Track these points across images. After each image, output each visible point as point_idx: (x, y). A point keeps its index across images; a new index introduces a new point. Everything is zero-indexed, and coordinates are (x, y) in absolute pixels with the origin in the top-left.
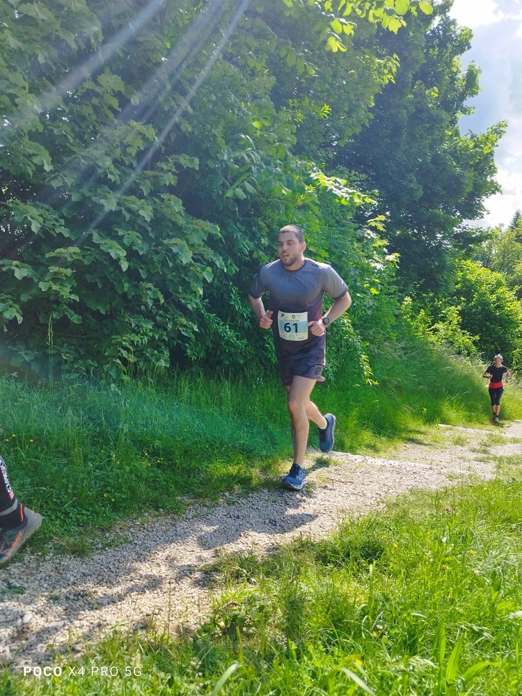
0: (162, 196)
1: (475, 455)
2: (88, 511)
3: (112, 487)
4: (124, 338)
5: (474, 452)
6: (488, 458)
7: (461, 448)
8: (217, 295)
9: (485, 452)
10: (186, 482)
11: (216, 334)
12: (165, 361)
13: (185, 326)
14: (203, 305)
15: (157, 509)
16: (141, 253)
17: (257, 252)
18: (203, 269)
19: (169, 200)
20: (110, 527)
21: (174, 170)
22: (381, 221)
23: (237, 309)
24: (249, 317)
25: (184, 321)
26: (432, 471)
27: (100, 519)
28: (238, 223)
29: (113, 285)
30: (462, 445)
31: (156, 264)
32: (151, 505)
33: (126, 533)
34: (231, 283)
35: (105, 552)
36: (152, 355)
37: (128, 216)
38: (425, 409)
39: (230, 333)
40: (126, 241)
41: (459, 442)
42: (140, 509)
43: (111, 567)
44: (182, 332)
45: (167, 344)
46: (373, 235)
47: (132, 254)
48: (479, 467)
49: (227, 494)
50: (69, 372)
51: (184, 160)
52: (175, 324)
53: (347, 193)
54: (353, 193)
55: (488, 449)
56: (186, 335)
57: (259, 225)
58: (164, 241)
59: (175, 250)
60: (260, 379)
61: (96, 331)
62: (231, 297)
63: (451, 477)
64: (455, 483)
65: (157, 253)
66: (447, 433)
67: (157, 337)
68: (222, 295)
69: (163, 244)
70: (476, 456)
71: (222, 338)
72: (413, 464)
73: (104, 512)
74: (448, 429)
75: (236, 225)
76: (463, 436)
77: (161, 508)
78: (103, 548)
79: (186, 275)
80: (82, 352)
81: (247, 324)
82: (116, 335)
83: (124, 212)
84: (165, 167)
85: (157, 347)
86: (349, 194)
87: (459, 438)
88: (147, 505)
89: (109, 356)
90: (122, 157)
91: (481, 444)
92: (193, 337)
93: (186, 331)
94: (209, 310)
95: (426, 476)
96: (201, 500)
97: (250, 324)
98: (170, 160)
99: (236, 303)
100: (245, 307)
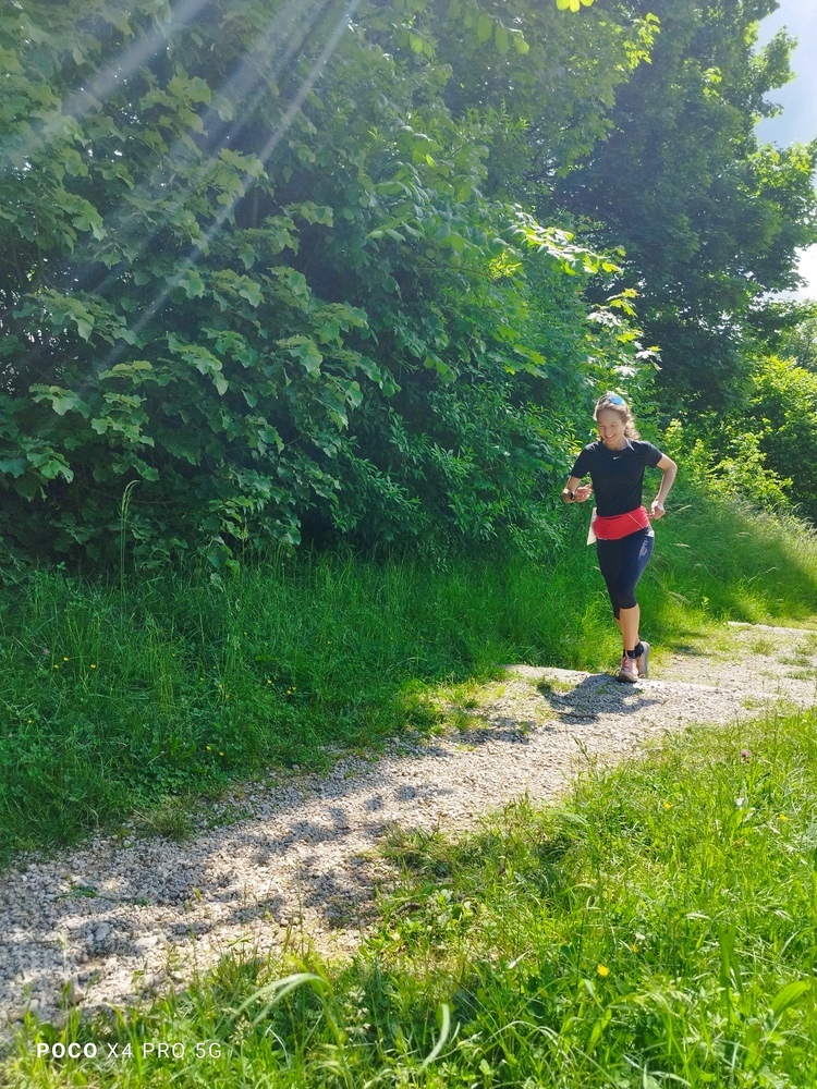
0: (273, 272)
1: (787, 669)
2: (185, 771)
3: (220, 735)
4: (227, 503)
5: (785, 663)
6: (808, 673)
7: (765, 658)
8: (370, 428)
9: (803, 663)
10: (333, 724)
11: (372, 491)
12: (294, 536)
13: (320, 482)
14: (349, 446)
15: (289, 765)
16: (245, 365)
17: (432, 358)
18: (347, 386)
19: (285, 276)
20: (220, 795)
21: (292, 227)
22: (629, 298)
23: (401, 450)
24: (421, 463)
25: (319, 474)
26: (718, 696)
27: (204, 783)
28: (399, 312)
29: (205, 420)
30: (766, 654)
31: (270, 382)
32: (280, 759)
33: (244, 803)
34: (391, 409)
35: (213, 833)
36: (273, 527)
37: (223, 304)
38: (706, 599)
39: (393, 489)
40: (219, 347)
41: (762, 649)
42: (263, 766)
43: (224, 854)
44: (317, 492)
45: (294, 510)
46: (617, 321)
47: (232, 369)
48: (794, 687)
49: (397, 739)
50: (144, 558)
51: (309, 212)
52: (305, 478)
53: (573, 253)
54: (583, 253)
55: (808, 658)
56: (323, 495)
57: (433, 313)
59: (295, 354)
60: (442, 560)
61: (184, 493)
62: (391, 432)
63: (749, 705)
64: (755, 714)
65: (270, 362)
66: (742, 636)
67: (278, 500)
68: (377, 428)
69: (278, 348)
70: (789, 670)
71: (380, 497)
72: (687, 686)
73: (209, 772)
74: (743, 629)
75: (397, 314)
76: (767, 639)
77: (295, 763)
78: (211, 827)
79: (320, 396)
80: (163, 527)
81: (419, 473)
82: (216, 499)
83: (217, 297)
84: (278, 224)
85: (280, 515)
86: (576, 255)
87: (762, 644)
88: (274, 759)
89: (206, 532)
90: (211, 211)
91: (797, 652)
92: (335, 497)
93: (322, 490)
94: (357, 454)
95: (710, 704)
96: (356, 750)
97: (422, 473)
98: (286, 212)
99: (400, 441)
100: (416, 445)
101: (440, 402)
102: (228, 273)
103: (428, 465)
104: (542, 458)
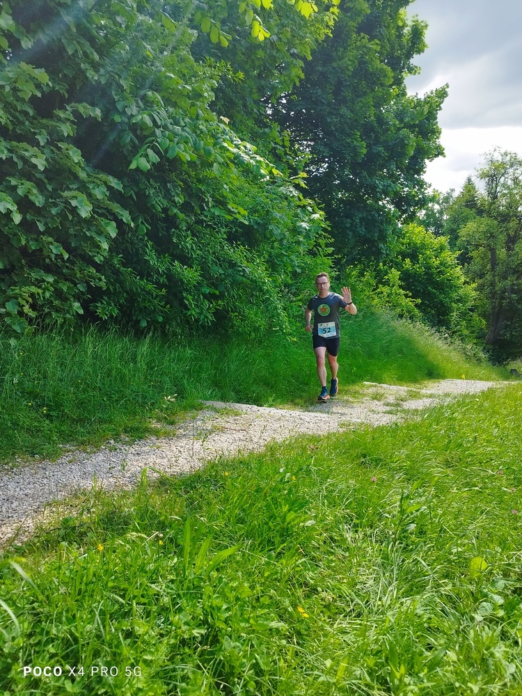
0: (59, 145)
5: (387, 405)
6: (397, 411)
7: (377, 403)
8: (132, 250)
9: (397, 405)
16: (38, 205)
17: (172, 210)
18: (107, 224)
19: (67, 149)
21: (72, 118)
22: (303, 178)
23: (152, 264)
24: (165, 273)
29: (8, 239)
31: (55, 218)
34: (146, 238)
37: (20, 165)
40: (20, 192)
41: (377, 397)
51: (85, 109)
55: (402, 403)
57: (174, 181)
58: (62, 193)
59: (74, 203)
62: (146, 253)
65: (55, 205)
66: (371, 390)
68: (137, 250)
69: (62, 197)
74: (372, 386)
76: (384, 392)
77: (36, 454)
83: (15, 159)
84: (62, 114)
87: (379, 394)
90: (14, 101)
91: (398, 399)
94: (124, 265)
96: (82, 447)
97: (165, 280)
98: (68, 108)
99: (152, 258)
100: (162, 262)
101: (179, 236)
102: (25, 145)
103: (169, 275)
104: (243, 276)
